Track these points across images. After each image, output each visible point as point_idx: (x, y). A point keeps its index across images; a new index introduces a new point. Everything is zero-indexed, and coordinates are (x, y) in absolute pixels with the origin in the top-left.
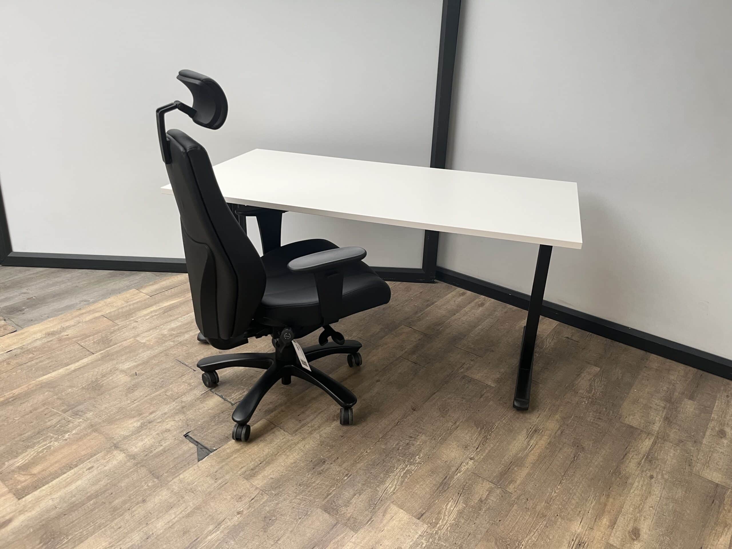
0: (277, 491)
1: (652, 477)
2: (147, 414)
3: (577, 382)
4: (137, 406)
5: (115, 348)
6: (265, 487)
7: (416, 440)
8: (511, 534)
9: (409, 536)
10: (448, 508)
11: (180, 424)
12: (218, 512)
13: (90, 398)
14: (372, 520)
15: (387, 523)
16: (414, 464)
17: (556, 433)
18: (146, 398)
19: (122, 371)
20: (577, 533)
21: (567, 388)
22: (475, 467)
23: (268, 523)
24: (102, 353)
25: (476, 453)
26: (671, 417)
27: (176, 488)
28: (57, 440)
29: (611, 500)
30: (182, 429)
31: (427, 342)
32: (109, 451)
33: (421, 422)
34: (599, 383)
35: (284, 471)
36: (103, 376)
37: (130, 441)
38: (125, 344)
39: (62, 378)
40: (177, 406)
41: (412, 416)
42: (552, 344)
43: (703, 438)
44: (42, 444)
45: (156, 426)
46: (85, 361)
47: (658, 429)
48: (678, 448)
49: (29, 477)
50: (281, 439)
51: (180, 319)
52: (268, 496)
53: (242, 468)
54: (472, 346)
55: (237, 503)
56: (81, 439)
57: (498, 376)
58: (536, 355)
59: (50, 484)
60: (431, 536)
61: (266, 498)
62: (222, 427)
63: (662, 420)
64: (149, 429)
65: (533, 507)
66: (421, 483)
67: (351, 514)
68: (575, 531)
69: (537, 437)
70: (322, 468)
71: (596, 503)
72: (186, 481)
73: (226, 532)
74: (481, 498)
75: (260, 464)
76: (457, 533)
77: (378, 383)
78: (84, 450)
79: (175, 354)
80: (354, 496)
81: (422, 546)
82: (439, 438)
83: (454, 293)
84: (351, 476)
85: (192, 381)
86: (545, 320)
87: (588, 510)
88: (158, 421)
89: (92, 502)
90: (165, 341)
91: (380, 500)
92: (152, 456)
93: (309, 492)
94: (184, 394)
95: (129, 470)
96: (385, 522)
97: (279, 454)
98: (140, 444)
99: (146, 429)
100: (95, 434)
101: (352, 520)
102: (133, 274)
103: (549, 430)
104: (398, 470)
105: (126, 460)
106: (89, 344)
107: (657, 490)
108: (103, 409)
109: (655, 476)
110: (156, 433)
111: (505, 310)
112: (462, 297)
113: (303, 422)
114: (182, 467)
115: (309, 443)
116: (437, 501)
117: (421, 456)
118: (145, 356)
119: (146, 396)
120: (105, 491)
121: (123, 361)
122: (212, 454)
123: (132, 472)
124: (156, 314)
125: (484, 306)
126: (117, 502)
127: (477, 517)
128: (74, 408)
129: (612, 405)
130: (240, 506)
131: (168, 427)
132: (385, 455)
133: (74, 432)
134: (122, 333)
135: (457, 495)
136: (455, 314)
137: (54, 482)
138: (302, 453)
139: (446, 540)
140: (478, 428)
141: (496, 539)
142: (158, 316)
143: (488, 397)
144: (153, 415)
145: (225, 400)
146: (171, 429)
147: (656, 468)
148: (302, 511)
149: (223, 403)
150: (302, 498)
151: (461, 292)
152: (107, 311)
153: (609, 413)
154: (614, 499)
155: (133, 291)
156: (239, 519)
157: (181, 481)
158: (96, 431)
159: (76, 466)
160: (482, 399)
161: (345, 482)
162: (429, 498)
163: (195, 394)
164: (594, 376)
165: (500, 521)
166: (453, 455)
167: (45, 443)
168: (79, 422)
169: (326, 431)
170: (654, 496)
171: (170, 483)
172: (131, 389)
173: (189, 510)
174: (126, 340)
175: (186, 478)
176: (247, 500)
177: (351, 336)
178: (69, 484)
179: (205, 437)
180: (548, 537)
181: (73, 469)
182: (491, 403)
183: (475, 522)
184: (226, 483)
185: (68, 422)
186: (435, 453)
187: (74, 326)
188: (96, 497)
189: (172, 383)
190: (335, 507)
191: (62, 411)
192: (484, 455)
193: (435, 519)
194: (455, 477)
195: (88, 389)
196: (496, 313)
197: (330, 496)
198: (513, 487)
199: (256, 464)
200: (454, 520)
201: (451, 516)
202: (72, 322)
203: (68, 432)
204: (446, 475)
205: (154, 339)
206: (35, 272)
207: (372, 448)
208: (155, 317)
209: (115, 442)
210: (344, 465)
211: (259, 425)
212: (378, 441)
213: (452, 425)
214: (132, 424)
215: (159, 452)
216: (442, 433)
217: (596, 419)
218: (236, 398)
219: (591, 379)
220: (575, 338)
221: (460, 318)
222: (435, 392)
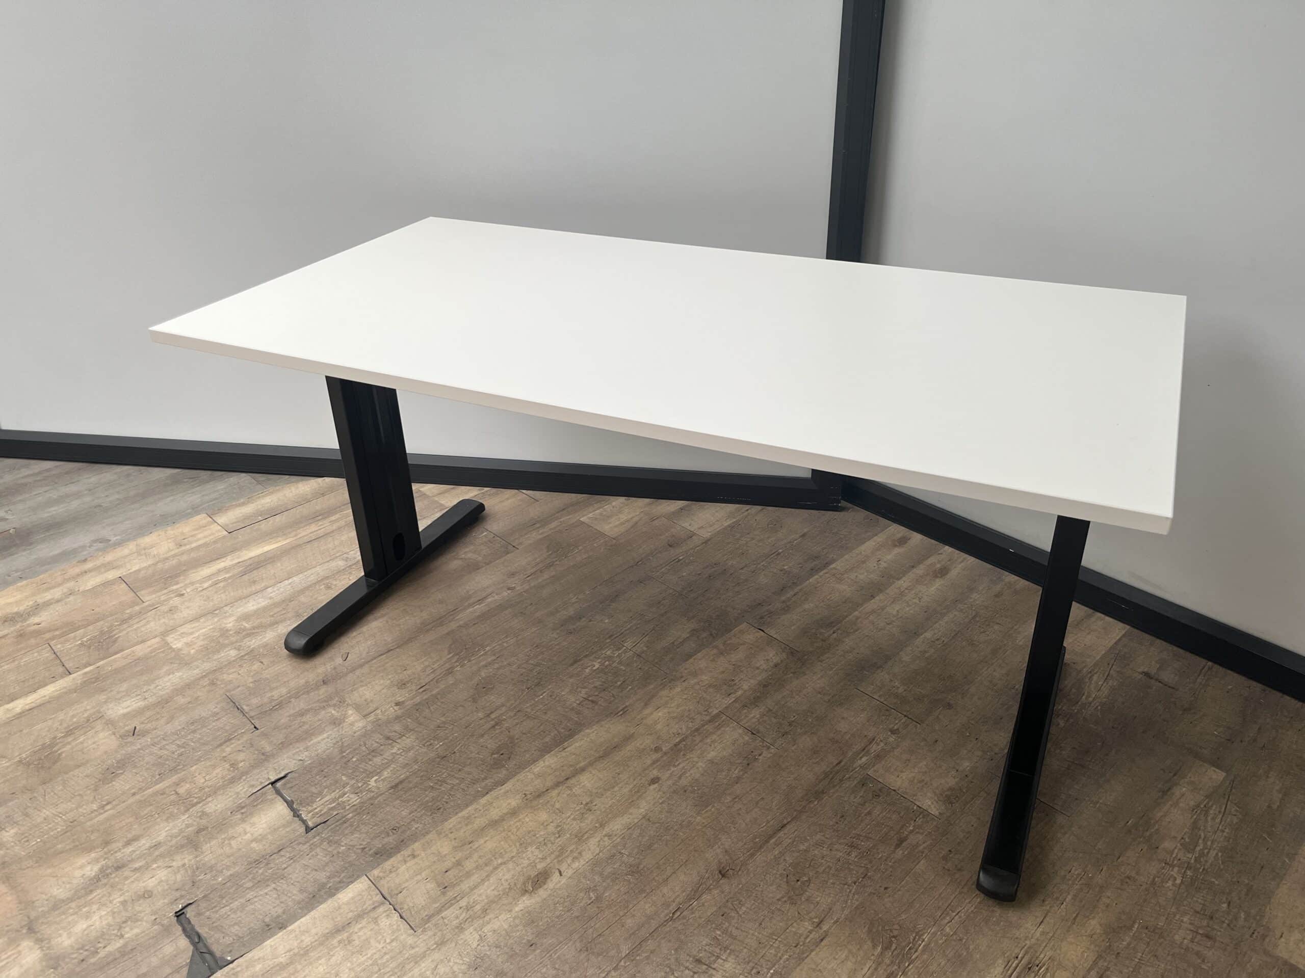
2: (120, 845)
3: (1159, 814)
4: (108, 819)
5: (118, 660)
7: (712, 971)
11: (179, 878)
13: (24, 790)
18: (131, 800)
19: (109, 723)
21: (1129, 831)
24: (86, 673)
30: (178, 894)
31: (794, 673)
32: (13, 939)
33: (733, 914)
34: (1218, 820)
36: (70, 732)
37: (63, 917)
38: (141, 650)
40: (188, 826)
41: (714, 892)
42: (1105, 691)
45: (126, 878)
46: (48, 691)
50: (388, 940)
51: (269, 589)
54: (901, 690)
57: (953, 783)
58: (1058, 725)
62: (266, 894)
64: (112, 885)
77: (652, 788)
79: (230, 682)
83: (880, 538)
85: (241, 756)
86: (1093, 619)
88: (137, 865)
90: (222, 647)
92: (94, 964)
94: (215, 792)
98: (82, 926)
99: (105, 885)
105: (38, 967)
106: (71, 648)
108: (39, 820)
110: (121, 899)
111: (998, 588)
112: (897, 550)
113: (450, 894)
115: (449, 960)
118: (169, 683)
119: (134, 794)
121: (119, 695)
122: (219, 973)
124: (227, 576)
125: (948, 576)
129: (1247, 894)
131: (151, 883)
134: (142, 623)
136: (873, 597)
140: (874, 947)
142: (229, 581)
143: (917, 845)
144: (131, 848)
145: (296, 814)
146: (155, 892)
149: (287, 825)
151: (899, 536)
152: (136, 565)
153: (1236, 918)
155: (202, 518)
160: (899, 852)
163: (238, 793)
164: (1207, 797)
169: (496, 925)
172: (110, 774)
174: (143, 641)
177: (619, 649)
179: (219, 923)
182: (922, 865)
187: (58, 601)
189: (198, 760)
195: (28, 765)
196: (975, 596)
202: (57, 593)
205: (203, 640)
206: (36, 471)
208: (221, 585)
209: (33, 914)
211: (350, 895)
212: (615, 969)
213: (810, 932)
214: (81, 867)
215: (110, 953)
216: (779, 955)
217: (1199, 937)
218: (321, 811)
219: (1198, 806)
220: (1168, 676)
221: (883, 609)
222: (785, 822)
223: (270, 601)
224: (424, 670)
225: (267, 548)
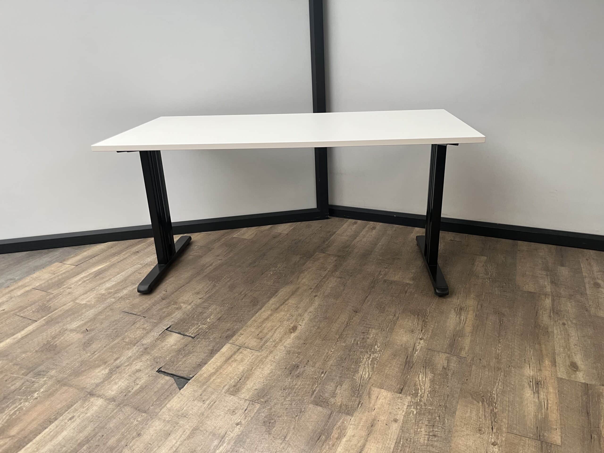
0: (266, 398)
1: (564, 324)
2: (112, 361)
3: (474, 270)
4: (99, 357)
5: (57, 313)
6: (253, 398)
7: (369, 334)
8: (481, 388)
9: (399, 408)
10: (420, 379)
11: (149, 363)
12: (218, 428)
13: (47, 359)
14: (361, 403)
15: (376, 402)
16: (376, 352)
17: (477, 307)
18: (105, 349)
19: (72, 331)
20: (531, 376)
21: (469, 275)
22: (427, 344)
23: (269, 426)
24: (44, 319)
25: (423, 334)
26: (555, 280)
27: (167, 416)
28: (26, 400)
29: (543, 346)
30: (153, 367)
31: (343, 261)
32: (85, 399)
33: (366, 320)
34: (491, 267)
35: (265, 381)
36: (54, 338)
37: (104, 387)
38: (66, 307)
39: (11, 346)
40: (139, 349)
41: (356, 316)
43: (586, 290)
44: (12, 407)
45: (124, 369)
46: (30, 328)
47: (550, 290)
48: (571, 300)
49: (8, 439)
50: (250, 356)
51: (112, 279)
52: (259, 405)
53: (224, 386)
54: (381, 258)
55: (232, 417)
56: (52, 394)
57: (412, 276)
59: (34, 441)
60: (417, 404)
61: (258, 406)
62: (191, 357)
63: (549, 284)
64: (119, 373)
65: (488, 364)
66: (389, 365)
67: (340, 402)
68: (529, 375)
69: (464, 314)
70: (298, 372)
71: (533, 351)
72: (175, 409)
73: (232, 443)
74: (443, 367)
75: (240, 380)
76: (437, 397)
77: (316, 298)
78: (59, 404)
79: (120, 307)
80: (337, 388)
81: (413, 413)
82: (387, 329)
83: (347, 223)
84: (327, 372)
85: (145, 326)
87: (530, 357)
88: (126, 364)
89: (85, 448)
90: (106, 299)
91: (361, 387)
92: (132, 394)
93: (295, 393)
94: (143, 338)
95: (113, 411)
96: (373, 402)
97: (253, 369)
98: (115, 387)
99: (116, 373)
100: (65, 388)
101: (343, 407)
102: (51, 251)
103: (471, 307)
104: (365, 360)
105: (105, 403)
106: (29, 314)
107: (573, 332)
108: (64, 365)
109: (566, 323)
110: (128, 375)
111: (394, 229)
112: (355, 225)
113: (264, 340)
114: (165, 398)
115: (278, 355)
116: (409, 377)
117: (379, 345)
118: (90, 314)
120: (95, 435)
121: (69, 322)
122: (190, 381)
123: (116, 412)
124: (88, 278)
125: (377, 229)
126: (112, 442)
127: (447, 382)
128: (34, 370)
129: (509, 280)
130: (237, 418)
131: (138, 367)
132: (348, 350)
133: (42, 390)
134: (59, 299)
135: (423, 368)
136: (356, 238)
137: (38, 438)
138: (275, 364)
139: (431, 405)
140: (415, 316)
141: (471, 395)
142: (90, 280)
143: (411, 292)
144: (118, 361)
145: (184, 335)
146: (141, 369)
147: (564, 317)
148: (296, 410)
149: (183, 339)
150: (291, 399)
151: (353, 222)
152: (37, 284)
153: (509, 286)
154: (545, 345)
155: (57, 264)
156: (240, 429)
157: (169, 410)
158: (65, 385)
159: (56, 419)
160: (407, 294)
161: (324, 379)
162: (401, 376)
163: (153, 336)
164: (485, 263)
165: (467, 380)
166: (405, 339)
167: (15, 406)
168: (44, 381)
169: (287, 342)
170: (573, 337)
171: (160, 414)
172: (87, 344)
173: (188, 432)
174: (65, 305)
175: (174, 407)
176: (241, 412)
178: (54, 436)
179: (178, 369)
180: (510, 383)
181: (53, 422)
182: (416, 296)
183: (448, 385)
184: (215, 402)
185: (33, 382)
186: (389, 340)
187: (7, 301)
188: (87, 443)
189: (126, 331)
190: (324, 400)
191: (23, 374)
192: (430, 334)
193: (414, 390)
194: (415, 355)
195: (42, 351)
196: (388, 232)
197: (315, 393)
198: (465, 353)
199: (236, 381)
200: (430, 387)
201: (426, 385)
202: (4, 299)
203: (35, 391)
204: (407, 355)
205: (94, 299)
207: (334, 347)
208: (88, 281)
209: (88, 391)
210: (317, 365)
211: (226, 349)
212: (337, 341)
213: (393, 318)
214: (99, 372)
215: (137, 390)
216: (387, 325)
217: (502, 292)
218: (194, 332)
219: (484, 265)
220: (457, 239)
221: (361, 240)
222: (367, 296)
223: (117, 282)
224: (203, 287)
225: (100, 267)
